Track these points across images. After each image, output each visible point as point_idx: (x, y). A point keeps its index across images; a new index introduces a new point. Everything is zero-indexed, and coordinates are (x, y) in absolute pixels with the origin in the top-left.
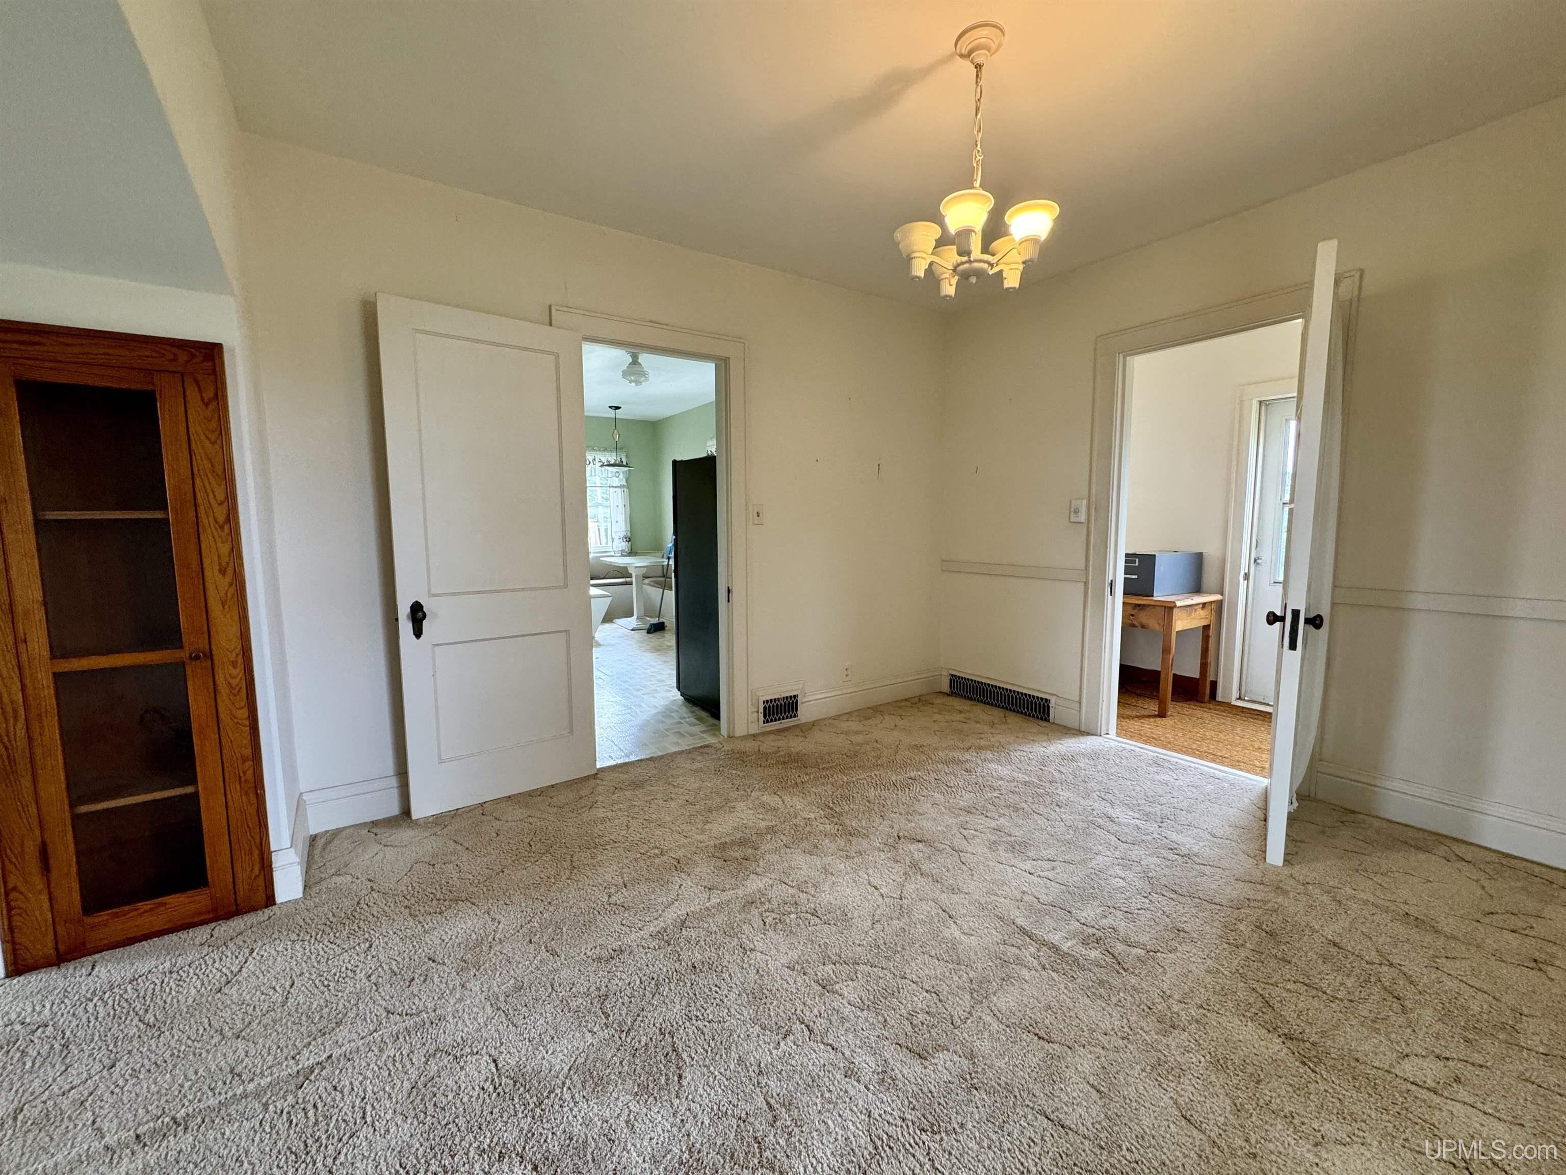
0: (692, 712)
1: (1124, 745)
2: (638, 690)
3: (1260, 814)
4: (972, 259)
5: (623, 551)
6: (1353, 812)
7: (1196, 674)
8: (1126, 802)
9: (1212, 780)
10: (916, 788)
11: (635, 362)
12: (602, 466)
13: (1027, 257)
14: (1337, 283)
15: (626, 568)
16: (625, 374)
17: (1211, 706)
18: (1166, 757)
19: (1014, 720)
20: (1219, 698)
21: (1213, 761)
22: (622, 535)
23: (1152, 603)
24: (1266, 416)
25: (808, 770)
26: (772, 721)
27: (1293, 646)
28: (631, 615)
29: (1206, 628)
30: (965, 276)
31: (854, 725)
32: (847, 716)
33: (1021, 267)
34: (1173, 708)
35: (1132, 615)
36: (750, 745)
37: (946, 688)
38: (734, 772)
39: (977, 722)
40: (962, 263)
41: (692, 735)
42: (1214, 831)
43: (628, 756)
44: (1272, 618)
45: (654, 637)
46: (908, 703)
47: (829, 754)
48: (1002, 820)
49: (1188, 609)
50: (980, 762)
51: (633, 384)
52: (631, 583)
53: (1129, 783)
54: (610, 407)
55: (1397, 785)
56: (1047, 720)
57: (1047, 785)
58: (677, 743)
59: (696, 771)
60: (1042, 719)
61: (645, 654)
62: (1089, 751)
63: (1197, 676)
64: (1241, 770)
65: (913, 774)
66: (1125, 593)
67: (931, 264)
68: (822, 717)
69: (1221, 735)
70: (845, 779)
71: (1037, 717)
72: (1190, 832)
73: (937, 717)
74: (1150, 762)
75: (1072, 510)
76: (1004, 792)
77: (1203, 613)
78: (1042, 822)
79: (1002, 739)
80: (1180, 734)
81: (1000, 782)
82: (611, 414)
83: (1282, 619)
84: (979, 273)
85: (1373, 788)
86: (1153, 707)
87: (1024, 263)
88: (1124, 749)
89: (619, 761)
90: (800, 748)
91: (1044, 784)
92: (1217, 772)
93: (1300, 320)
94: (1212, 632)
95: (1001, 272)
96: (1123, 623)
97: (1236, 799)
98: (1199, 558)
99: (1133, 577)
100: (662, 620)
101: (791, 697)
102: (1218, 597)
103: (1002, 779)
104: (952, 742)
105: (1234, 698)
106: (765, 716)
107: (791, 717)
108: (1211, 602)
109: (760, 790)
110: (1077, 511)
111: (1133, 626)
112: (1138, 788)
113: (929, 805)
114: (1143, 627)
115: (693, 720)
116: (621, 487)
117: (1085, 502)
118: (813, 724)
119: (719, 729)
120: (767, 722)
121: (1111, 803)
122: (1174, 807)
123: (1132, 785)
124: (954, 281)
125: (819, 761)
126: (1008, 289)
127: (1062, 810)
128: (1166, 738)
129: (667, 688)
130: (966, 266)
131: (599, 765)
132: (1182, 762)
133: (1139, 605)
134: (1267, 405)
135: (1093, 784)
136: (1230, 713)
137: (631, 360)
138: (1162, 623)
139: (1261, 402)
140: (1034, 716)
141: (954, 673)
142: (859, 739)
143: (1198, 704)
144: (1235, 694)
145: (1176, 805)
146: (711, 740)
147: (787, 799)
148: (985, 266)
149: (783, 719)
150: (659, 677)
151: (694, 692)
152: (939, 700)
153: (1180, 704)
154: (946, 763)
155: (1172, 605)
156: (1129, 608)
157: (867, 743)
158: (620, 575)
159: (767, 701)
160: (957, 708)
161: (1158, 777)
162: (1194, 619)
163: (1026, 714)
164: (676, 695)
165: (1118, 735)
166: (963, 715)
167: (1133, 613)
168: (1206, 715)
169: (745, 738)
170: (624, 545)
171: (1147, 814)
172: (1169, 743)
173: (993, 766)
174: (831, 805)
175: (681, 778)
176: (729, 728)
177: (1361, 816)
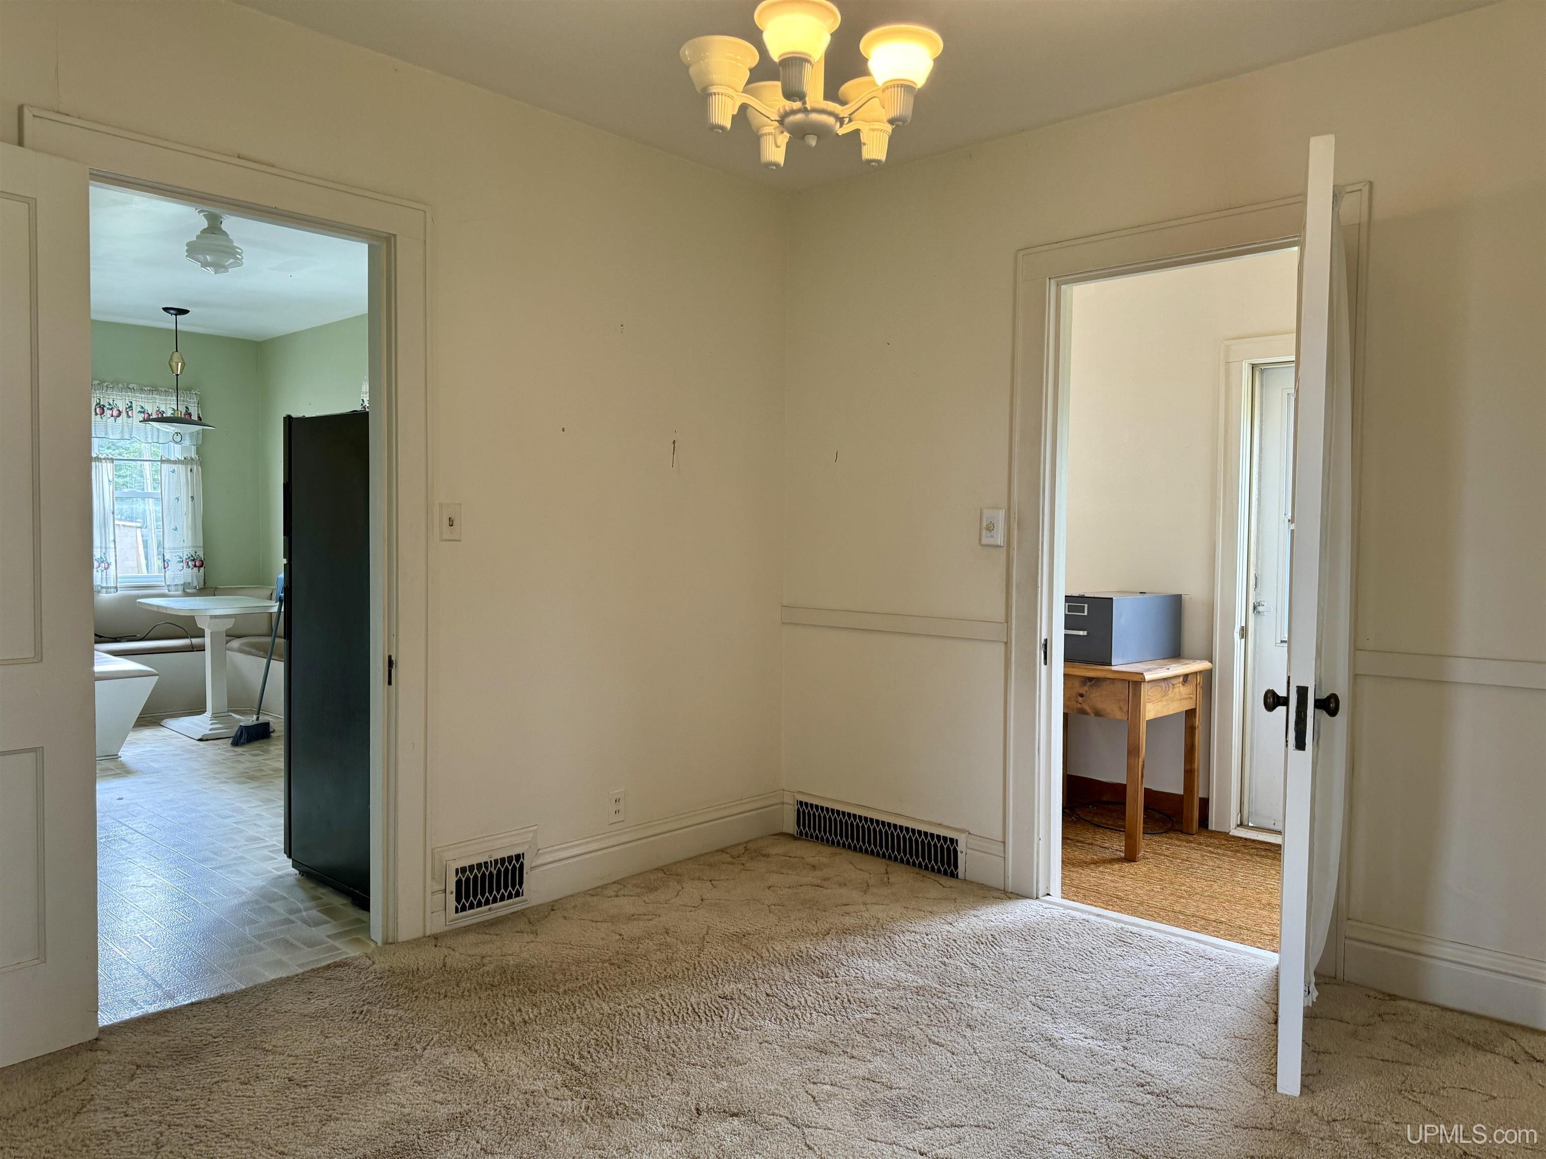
0: (315, 898)
1: (1073, 913)
2: (205, 860)
3: (1267, 1012)
4: (808, 106)
5: (185, 585)
6: (1393, 997)
7: (1177, 789)
8: (1076, 1010)
9: (1202, 961)
10: (733, 1014)
11: (214, 227)
12: (144, 421)
13: (895, 112)
14: (1337, 197)
15: (192, 618)
16: (193, 250)
17: (1202, 839)
18: (1135, 930)
19: (902, 876)
20: (1213, 826)
21: (1204, 930)
22: (186, 553)
23: (1110, 676)
24: (1262, 386)
25: (537, 998)
26: (472, 907)
27: (1300, 745)
28: (201, 710)
29: (1190, 714)
30: (798, 133)
31: (627, 905)
32: (615, 887)
33: (889, 128)
34: (1146, 845)
35: (1082, 695)
36: (428, 957)
37: (790, 826)
38: (391, 1012)
39: (842, 885)
40: (794, 112)
41: (311, 944)
42: (1204, 1048)
43: (172, 998)
44: (1273, 701)
45: (248, 756)
46: (726, 857)
47: (578, 963)
48: (878, 1061)
49: (1163, 684)
50: (842, 957)
51: (211, 270)
52: (202, 648)
53: (1079, 977)
54: (166, 309)
55: (1448, 951)
56: (954, 875)
57: (953, 990)
58: (280, 963)
59: (314, 1017)
60: (946, 873)
61: (224, 787)
62: (1021, 925)
63: (1181, 792)
64: (1243, 941)
65: (728, 989)
66: (1066, 660)
67: (744, 107)
68: (569, 893)
69: (1215, 886)
70: (606, 1008)
71: (939, 871)
72: (1169, 1054)
73: (774, 879)
74: (1112, 938)
75: (984, 525)
76: (881, 1009)
77: (1183, 690)
78: (942, 1057)
79: (879, 911)
80: (1158, 888)
81: (876, 992)
82: (168, 322)
83: (1285, 701)
84: (822, 131)
85: (1418, 958)
86: (1116, 845)
87: (891, 122)
88: (1073, 919)
89: (152, 1009)
90: (525, 955)
91: (948, 990)
92: (1208, 948)
93: (1296, 249)
94: (1198, 721)
95: (857, 132)
96: (1065, 706)
97: (1235, 990)
98: (1175, 605)
99: (1081, 633)
100: (263, 719)
101: (510, 858)
102: (1204, 665)
103: (879, 985)
104: (797, 923)
105: (1233, 825)
106: (458, 899)
107: (510, 897)
108: (1196, 673)
109: (440, 1043)
110: (990, 528)
111: (1083, 712)
112: (1093, 985)
113: (754, 1045)
114: (1098, 714)
115: (315, 913)
116: (186, 461)
117: (1002, 514)
118: (553, 907)
119: (367, 929)
120: (464, 909)
121: (1053, 1015)
122: (1146, 1013)
123: (1085, 980)
124: (785, 138)
125: (559, 977)
126: (869, 161)
127: (976, 1034)
128: (1137, 895)
129: (266, 852)
130: (800, 117)
131: (105, 1019)
132: (1161, 936)
133: (1090, 679)
134: (1262, 371)
135: (1025, 983)
136: (1228, 849)
137: (205, 224)
138: (1125, 709)
139: (1253, 366)
140: (933, 869)
141: (805, 799)
142: (633, 929)
143: (1183, 837)
144: (1234, 819)
145: (1149, 1009)
146: (351, 952)
147: (494, 1057)
148: (830, 120)
149: (495, 900)
150: (252, 833)
151: (321, 859)
152: (779, 849)
153: (1157, 838)
154: (785, 964)
155: (1136, 678)
156: (1077, 683)
157: (650, 936)
158: (180, 632)
159: (463, 870)
160: (811, 860)
161: (1122, 964)
162: (1173, 700)
163: (920, 866)
164: (284, 866)
165: (1065, 896)
166: (818, 873)
167: (1082, 691)
168: (1196, 855)
169: (417, 943)
170: (189, 575)
171: (1106, 1029)
172: (1141, 903)
173: (866, 962)
174: (577, 1061)
175: (281, 1034)
176: (386, 927)
177: (1404, 1004)
